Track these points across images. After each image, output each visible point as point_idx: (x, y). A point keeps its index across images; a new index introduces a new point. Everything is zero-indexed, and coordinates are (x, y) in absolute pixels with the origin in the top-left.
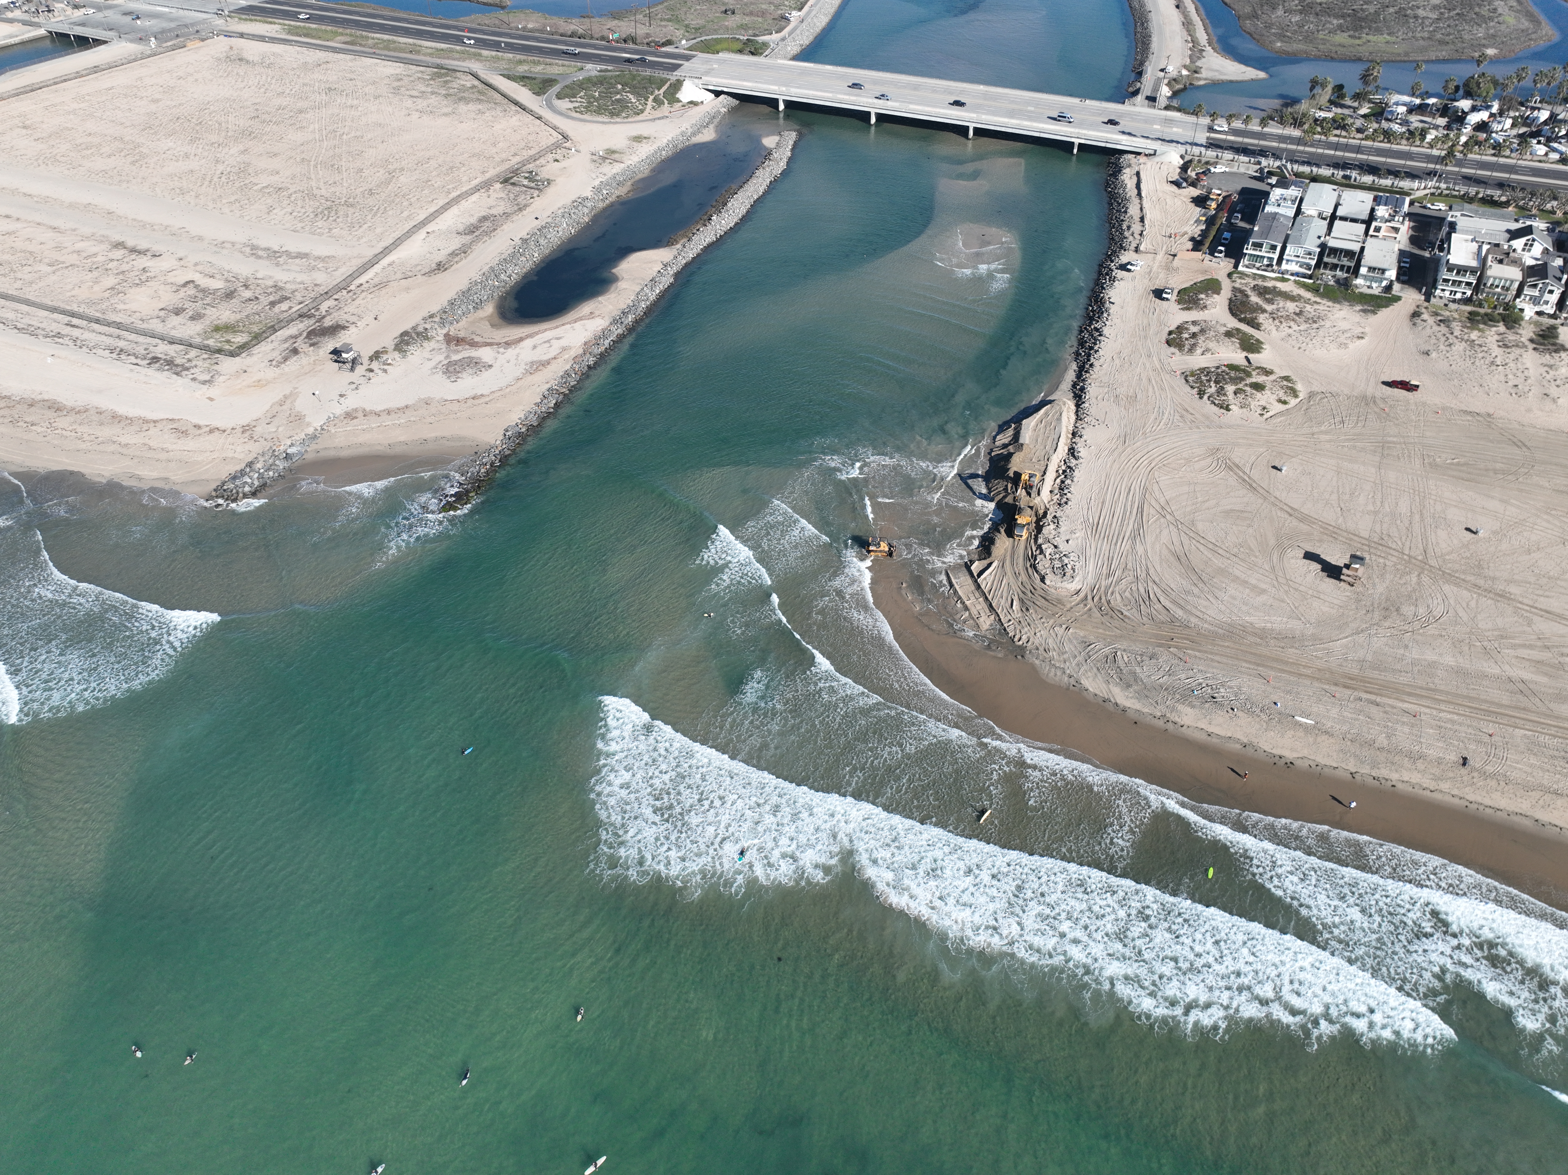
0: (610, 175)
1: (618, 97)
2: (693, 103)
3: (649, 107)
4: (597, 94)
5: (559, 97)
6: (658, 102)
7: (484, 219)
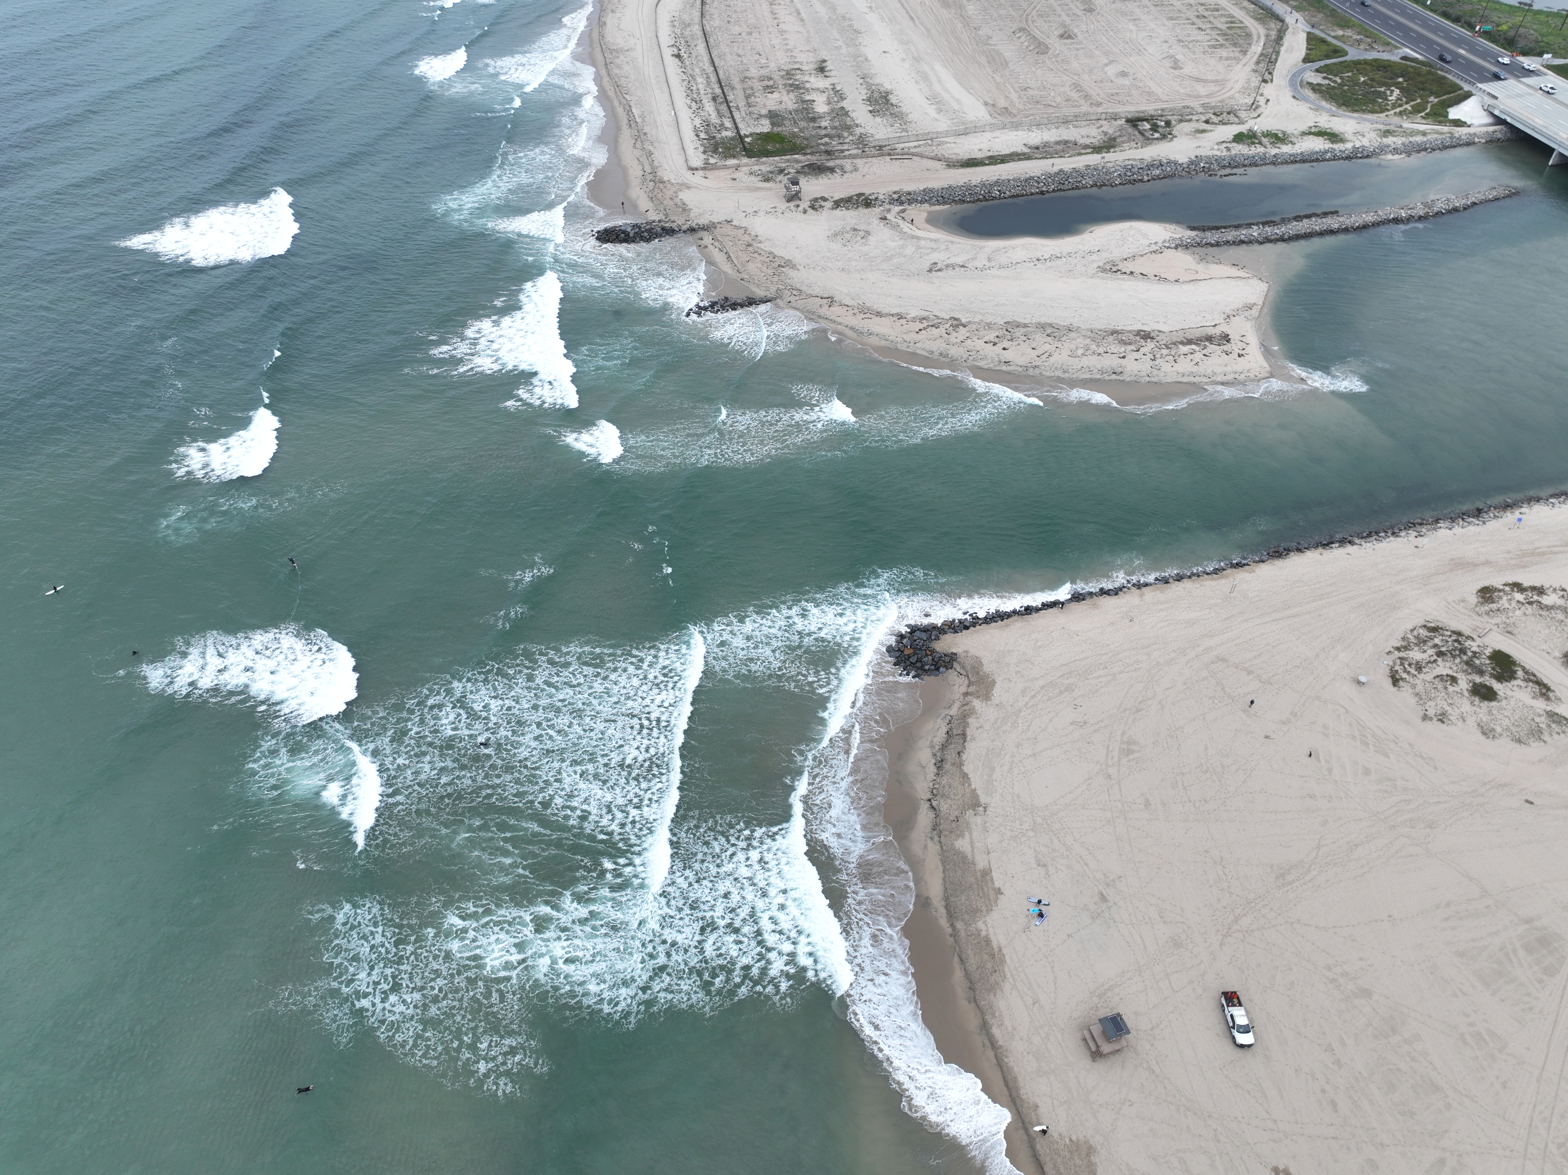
0: (1233, 152)
1: (1382, 89)
2: (1458, 123)
3: (1398, 110)
4: (1362, 79)
5: (1317, 71)
6: (1417, 110)
7: (1066, 142)
